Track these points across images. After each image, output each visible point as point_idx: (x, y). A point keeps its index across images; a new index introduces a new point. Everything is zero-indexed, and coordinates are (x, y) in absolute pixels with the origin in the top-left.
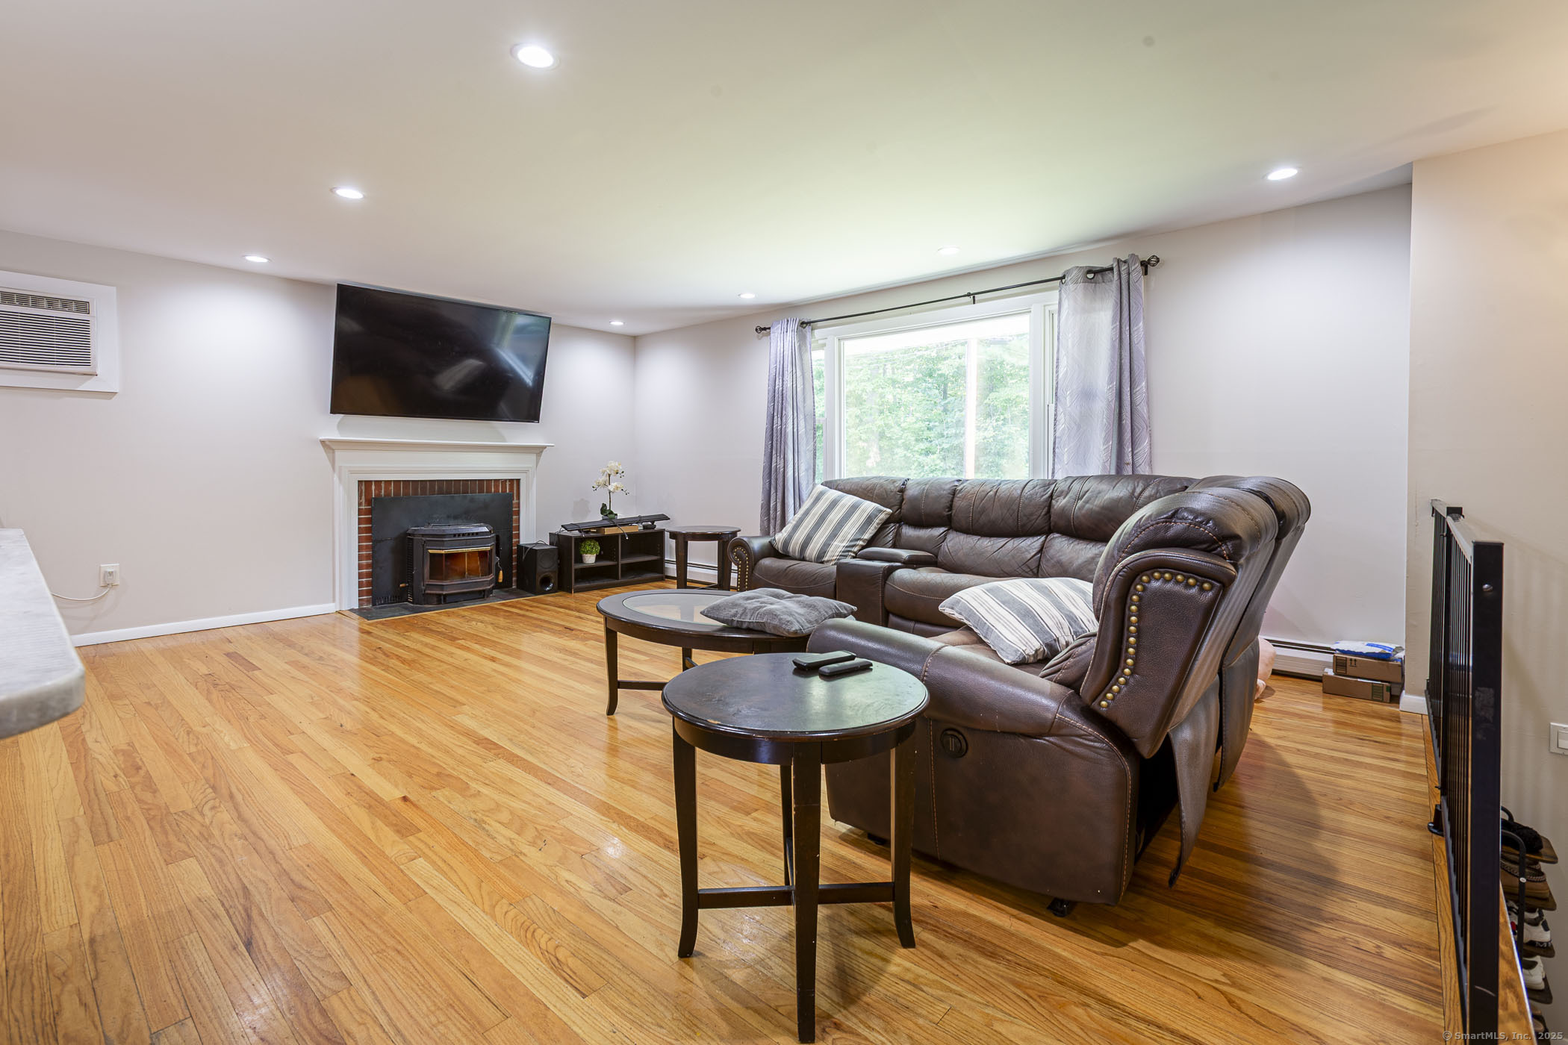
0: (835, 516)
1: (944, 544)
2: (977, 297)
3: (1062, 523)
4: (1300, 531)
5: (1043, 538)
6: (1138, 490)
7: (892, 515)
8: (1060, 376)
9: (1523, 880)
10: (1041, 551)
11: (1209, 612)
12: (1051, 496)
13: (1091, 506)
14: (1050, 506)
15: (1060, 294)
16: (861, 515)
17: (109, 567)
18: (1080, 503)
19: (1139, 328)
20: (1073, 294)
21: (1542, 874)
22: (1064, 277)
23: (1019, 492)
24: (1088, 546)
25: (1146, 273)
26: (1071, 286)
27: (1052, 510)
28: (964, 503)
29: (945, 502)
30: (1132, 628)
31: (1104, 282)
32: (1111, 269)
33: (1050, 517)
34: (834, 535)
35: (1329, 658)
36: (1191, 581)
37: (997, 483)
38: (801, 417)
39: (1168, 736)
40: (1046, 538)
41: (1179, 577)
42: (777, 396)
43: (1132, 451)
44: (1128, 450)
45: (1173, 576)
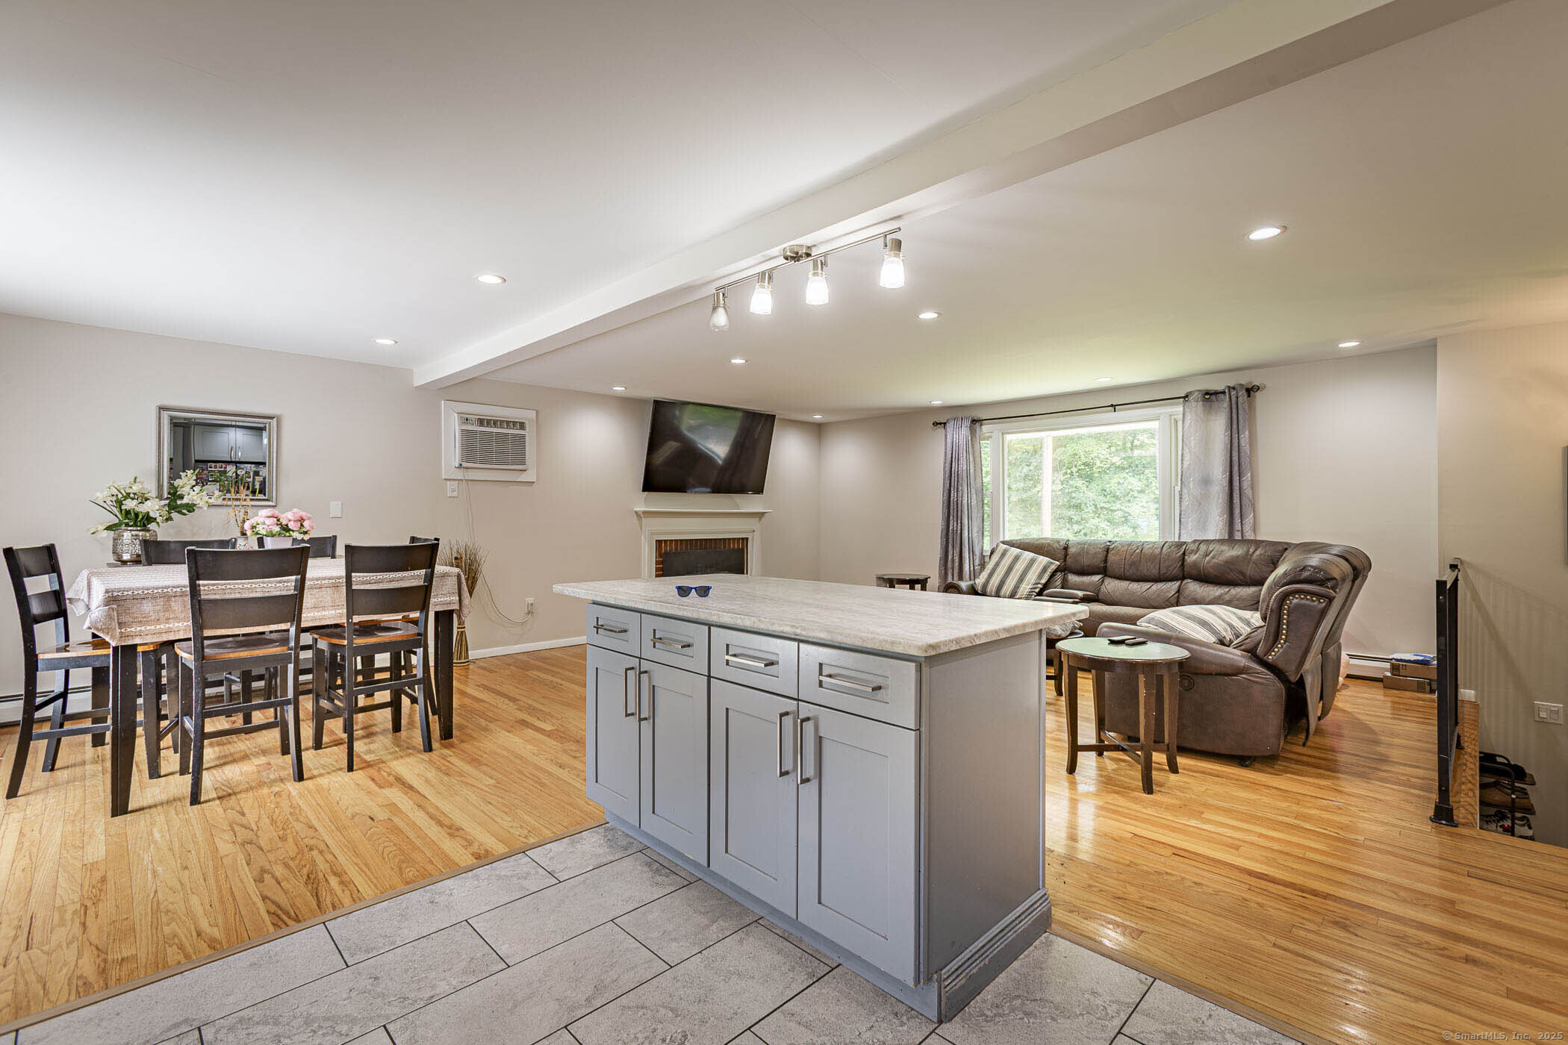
0: (1020, 567)
1: (1103, 586)
2: (1117, 407)
3: (1194, 572)
4: (1365, 577)
5: (1179, 582)
6: (1251, 550)
7: (1059, 566)
8: (1185, 466)
9: (1514, 796)
10: (1178, 591)
11: (1323, 613)
12: (1184, 554)
13: (1217, 561)
14: (1183, 560)
15: (1184, 409)
16: (1038, 566)
17: (530, 600)
18: (1208, 558)
19: (1245, 436)
20: (1196, 407)
21: (1526, 794)
22: (1187, 396)
23: (1159, 550)
24: (1215, 588)
25: (1249, 396)
26: (1194, 404)
27: (1185, 563)
28: (1117, 558)
29: (1101, 557)
30: (1285, 621)
31: (1217, 401)
32: (1224, 393)
33: (1184, 568)
34: (1021, 580)
35: (1388, 665)
36: (1314, 599)
37: (1141, 543)
38: (973, 491)
39: (1302, 675)
40: (1181, 583)
41: (1308, 597)
42: (953, 475)
43: (1241, 522)
44: (1237, 520)
45: (1306, 596)
